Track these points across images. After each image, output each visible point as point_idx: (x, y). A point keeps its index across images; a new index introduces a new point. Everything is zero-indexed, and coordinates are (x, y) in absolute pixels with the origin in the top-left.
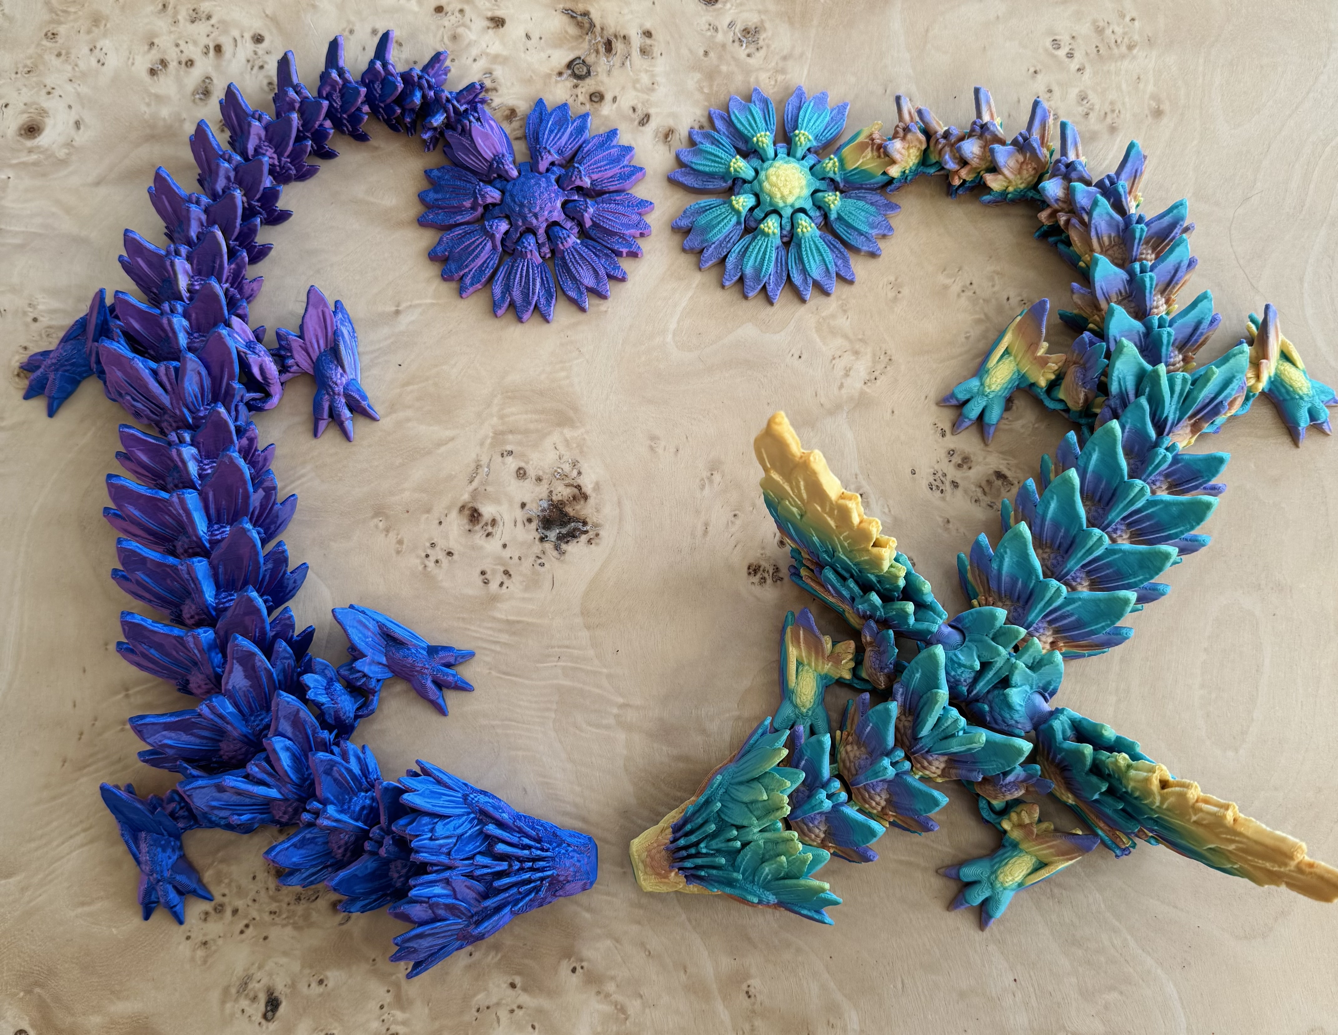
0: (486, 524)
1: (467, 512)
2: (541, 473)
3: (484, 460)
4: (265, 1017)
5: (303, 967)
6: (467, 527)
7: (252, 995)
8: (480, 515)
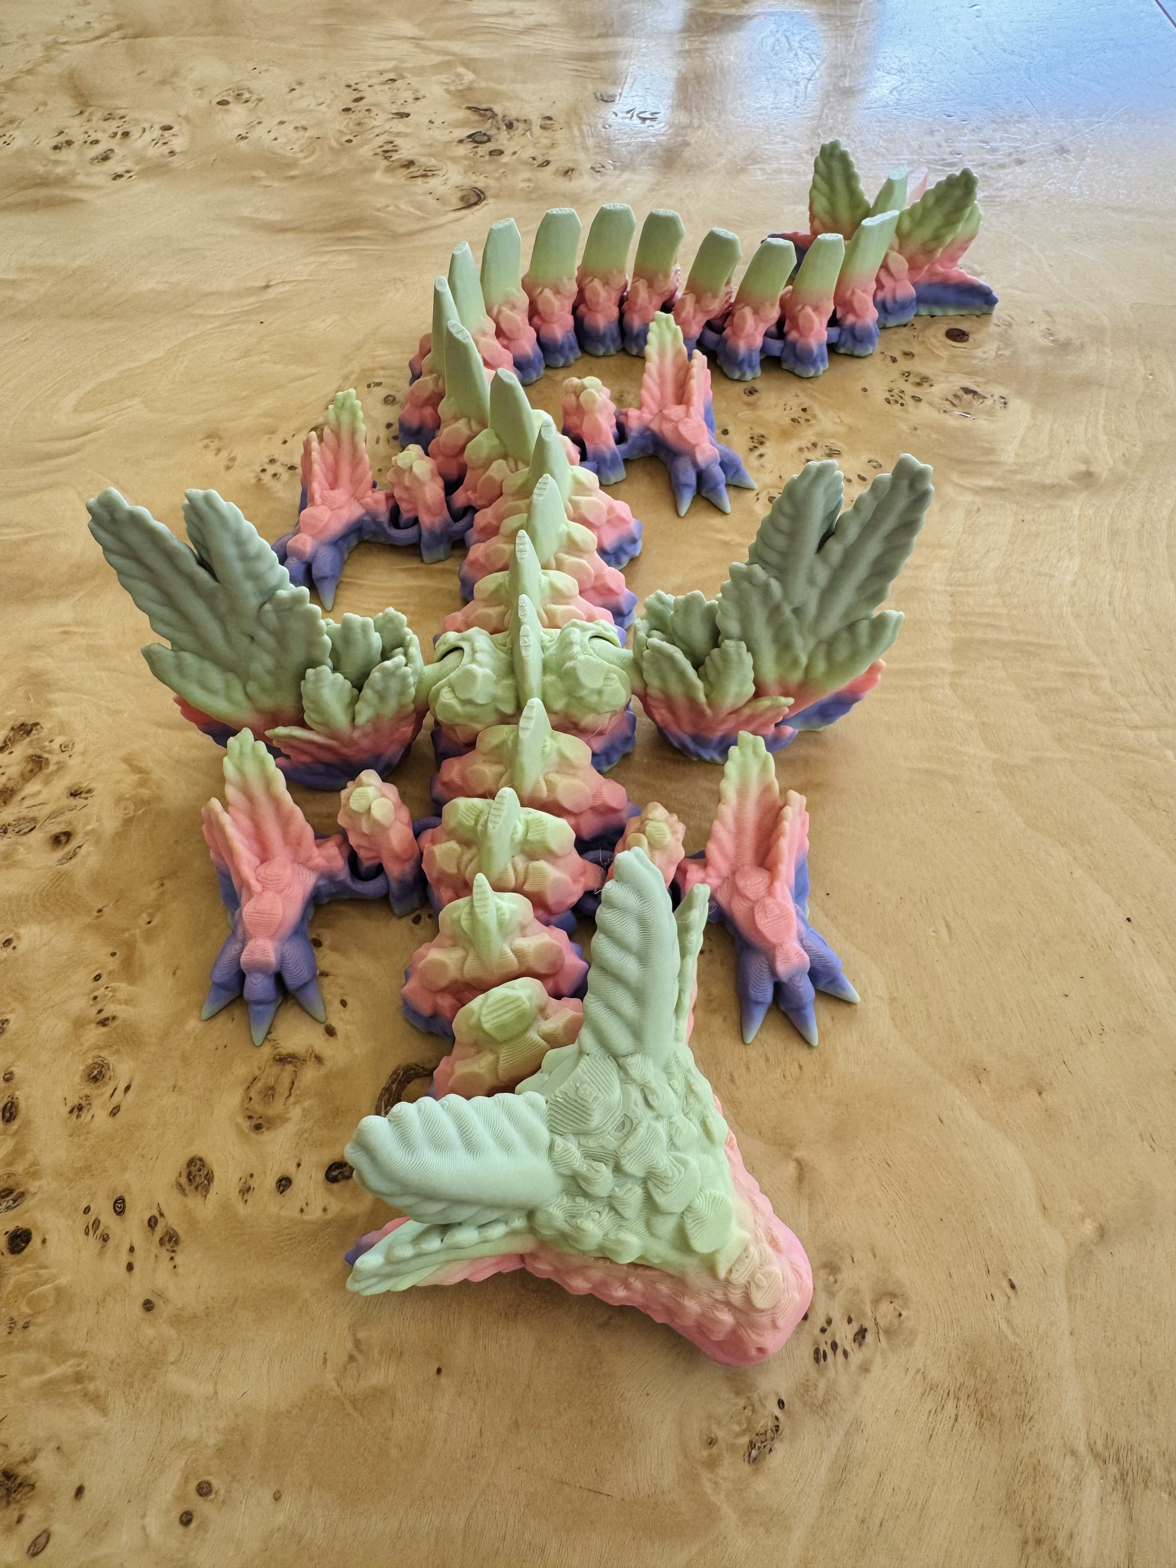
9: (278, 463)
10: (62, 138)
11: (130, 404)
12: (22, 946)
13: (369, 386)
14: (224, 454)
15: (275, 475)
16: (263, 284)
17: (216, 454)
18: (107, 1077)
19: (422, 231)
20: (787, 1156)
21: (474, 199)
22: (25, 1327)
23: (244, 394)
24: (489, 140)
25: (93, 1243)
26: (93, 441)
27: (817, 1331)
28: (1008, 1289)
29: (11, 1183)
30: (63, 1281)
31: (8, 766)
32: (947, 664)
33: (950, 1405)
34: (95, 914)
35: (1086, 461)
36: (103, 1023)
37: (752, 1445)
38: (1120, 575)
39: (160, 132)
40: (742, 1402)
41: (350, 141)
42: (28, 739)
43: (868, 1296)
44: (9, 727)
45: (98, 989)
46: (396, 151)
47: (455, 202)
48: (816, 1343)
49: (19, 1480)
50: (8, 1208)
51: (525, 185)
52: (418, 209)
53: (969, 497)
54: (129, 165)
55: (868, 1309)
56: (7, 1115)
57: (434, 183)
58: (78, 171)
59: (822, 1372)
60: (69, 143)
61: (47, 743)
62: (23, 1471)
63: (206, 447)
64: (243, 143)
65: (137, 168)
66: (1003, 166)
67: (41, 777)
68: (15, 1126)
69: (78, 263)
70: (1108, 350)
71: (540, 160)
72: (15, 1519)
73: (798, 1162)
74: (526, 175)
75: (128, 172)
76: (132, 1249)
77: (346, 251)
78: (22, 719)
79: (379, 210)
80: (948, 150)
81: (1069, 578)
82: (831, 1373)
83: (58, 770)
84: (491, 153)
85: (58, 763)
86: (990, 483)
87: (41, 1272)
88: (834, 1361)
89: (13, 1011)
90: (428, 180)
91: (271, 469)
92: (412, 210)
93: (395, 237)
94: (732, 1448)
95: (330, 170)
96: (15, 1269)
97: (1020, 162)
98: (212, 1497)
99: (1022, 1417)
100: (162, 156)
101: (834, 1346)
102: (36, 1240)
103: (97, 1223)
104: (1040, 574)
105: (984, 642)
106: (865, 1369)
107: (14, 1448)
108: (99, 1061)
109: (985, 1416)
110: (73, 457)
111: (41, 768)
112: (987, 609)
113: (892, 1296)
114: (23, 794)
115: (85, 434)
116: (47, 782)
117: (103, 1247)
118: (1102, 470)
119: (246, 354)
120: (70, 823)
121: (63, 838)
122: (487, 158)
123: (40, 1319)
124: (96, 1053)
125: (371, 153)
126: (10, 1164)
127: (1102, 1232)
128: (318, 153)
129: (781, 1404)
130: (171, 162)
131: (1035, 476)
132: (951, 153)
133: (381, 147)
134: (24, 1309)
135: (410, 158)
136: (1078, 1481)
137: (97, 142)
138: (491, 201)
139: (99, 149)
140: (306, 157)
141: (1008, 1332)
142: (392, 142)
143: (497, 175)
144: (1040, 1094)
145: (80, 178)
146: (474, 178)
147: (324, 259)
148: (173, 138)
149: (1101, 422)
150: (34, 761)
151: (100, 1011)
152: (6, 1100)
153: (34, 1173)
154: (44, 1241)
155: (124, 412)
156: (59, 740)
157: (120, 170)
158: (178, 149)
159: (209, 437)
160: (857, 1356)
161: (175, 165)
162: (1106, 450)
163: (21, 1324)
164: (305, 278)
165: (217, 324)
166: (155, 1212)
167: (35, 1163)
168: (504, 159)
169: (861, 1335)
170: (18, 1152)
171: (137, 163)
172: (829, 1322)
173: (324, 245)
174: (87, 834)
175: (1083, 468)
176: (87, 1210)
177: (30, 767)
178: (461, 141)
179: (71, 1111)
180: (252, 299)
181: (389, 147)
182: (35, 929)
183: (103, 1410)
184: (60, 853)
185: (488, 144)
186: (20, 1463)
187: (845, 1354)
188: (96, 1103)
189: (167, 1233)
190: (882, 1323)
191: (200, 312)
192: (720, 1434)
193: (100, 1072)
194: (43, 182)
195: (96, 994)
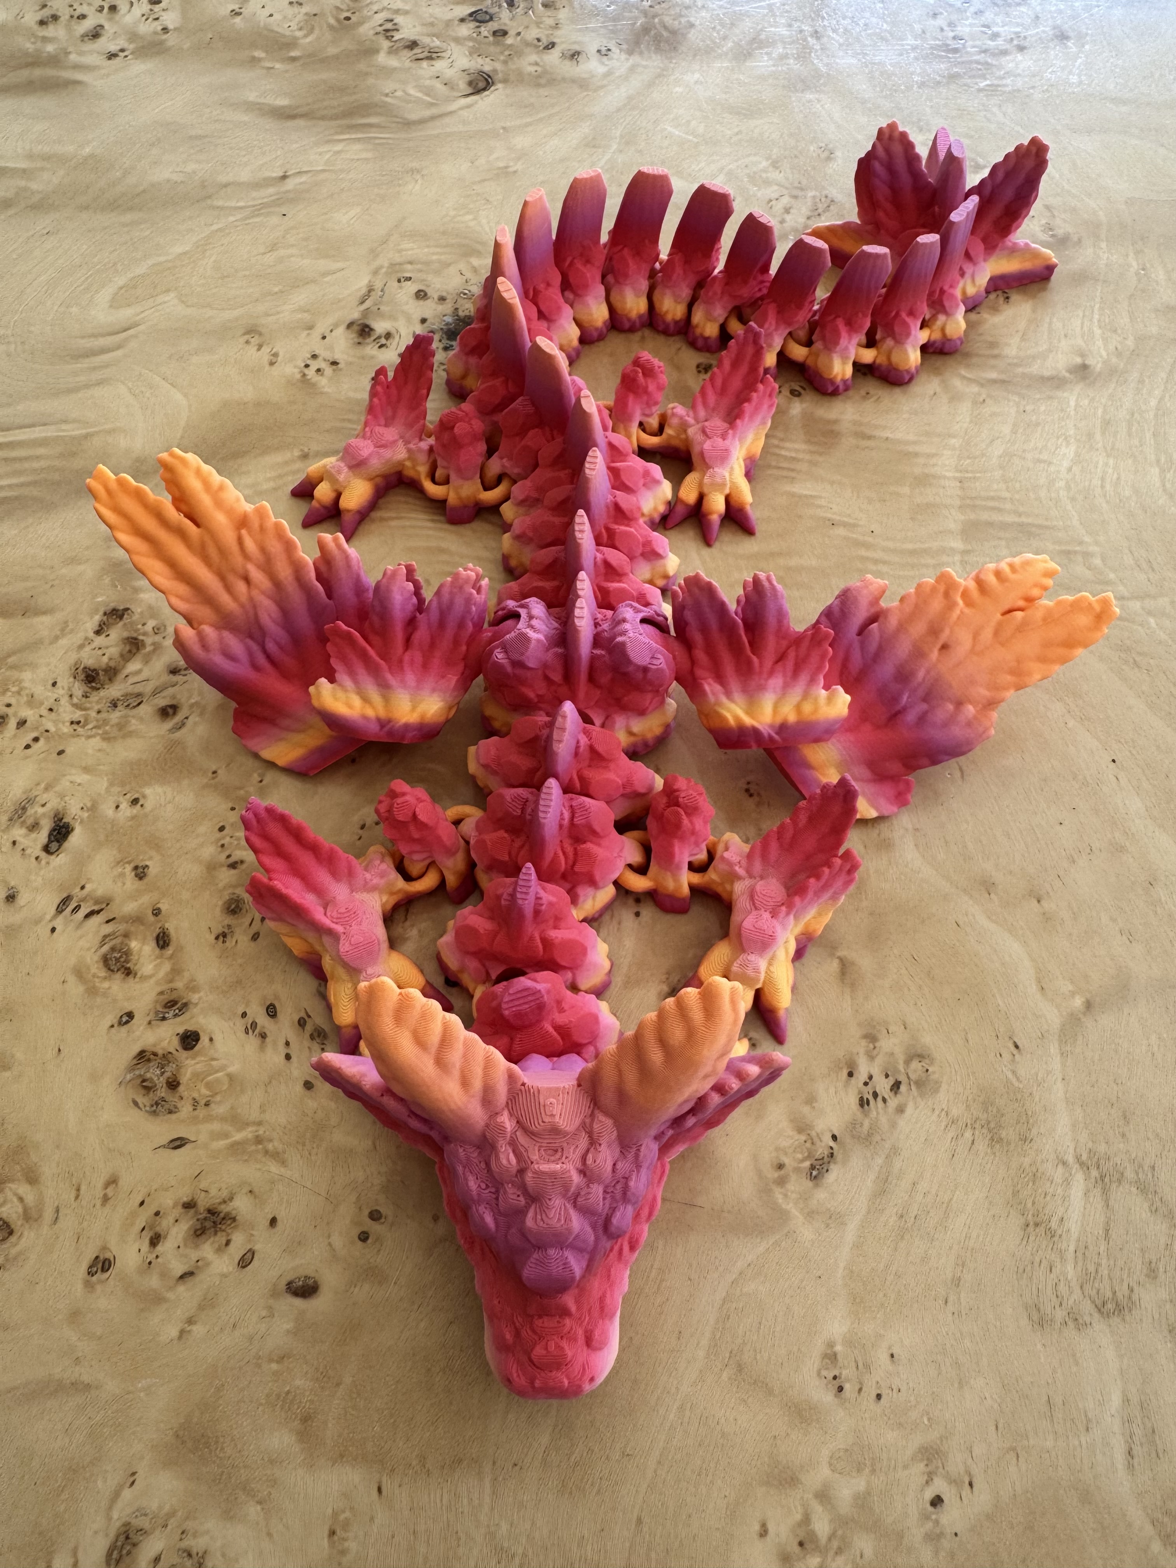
0: (379, 337)
1: (356, 328)
2: (444, 294)
3: (378, 285)
4: (46, 849)
5: (111, 784)
6: (357, 340)
7: (30, 821)
8: (372, 330)
9: (320, 358)
10: (46, 12)
11: (166, 299)
12: (149, 804)
13: (399, 281)
14: (266, 350)
15: (318, 370)
16: (281, 174)
17: (259, 350)
18: (244, 911)
19: (433, 118)
20: (832, 955)
21: (482, 85)
22: (207, 1105)
23: (276, 289)
24: (491, 19)
25: (253, 1041)
26: (135, 336)
27: (861, 1085)
28: (1013, 1048)
29: (174, 996)
30: (231, 1069)
31: (107, 648)
32: (957, 544)
33: (968, 1134)
34: (210, 774)
35: (1082, 355)
36: (233, 866)
37: (813, 1167)
38: (1111, 461)
39: (149, 7)
40: (803, 1138)
41: (348, 19)
42: (121, 624)
43: (901, 1058)
44: (101, 613)
45: (224, 838)
46: (397, 30)
47: (463, 86)
48: (860, 1092)
49: (222, 1215)
50: (176, 1016)
51: (532, 69)
52: (428, 95)
53: (975, 389)
54: (122, 43)
55: (901, 1067)
56: (161, 943)
57: (440, 65)
58: (70, 49)
59: (866, 1115)
60: (55, 18)
61: (140, 626)
62: (224, 1209)
63: (247, 342)
64: (238, 20)
65: (132, 46)
66: (1004, 53)
67: (139, 657)
68: (169, 951)
69: (87, 150)
70: (1103, 245)
71: (545, 41)
72: (224, 1242)
73: (841, 960)
74: (534, 58)
75: (122, 50)
76: (287, 1044)
77: (359, 139)
78: (112, 605)
79: (387, 95)
80: (951, 34)
81: (1066, 464)
82: (874, 1114)
83: (154, 650)
84: (495, 33)
85: (154, 644)
86: (994, 375)
87: (214, 1063)
88: (876, 1107)
89: (151, 858)
90: (434, 62)
91: (314, 365)
92: (420, 95)
93: (408, 124)
94: (797, 1170)
95: (332, 51)
96: (190, 1062)
97: (1021, 49)
98: (383, 1220)
99: (1024, 1139)
100: (155, 33)
101: (875, 1095)
102: (204, 1040)
103: (254, 1025)
104: (1039, 461)
105: (991, 524)
106: (900, 1110)
107: (213, 1192)
108: (235, 897)
109: (995, 1140)
110: (119, 353)
111: (138, 649)
112: (992, 494)
113: (921, 1057)
114: (126, 671)
115: (125, 330)
116: (147, 661)
117: (263, 1042)
118: (1096, 363)
119: (273, 248)
120: (174, 697)
121: (170, 711)
122: (491, 39)
123: (218, 1098)
124: (230, 891)
125: (372, 32)
126: (171, 981)
127: (1089, 1005)
128: (317, 32)
129: (834, 1138)
130: (165, 40)
131: (1035, 369)
132: (954, 38)
133: (381, 25)
134: (204, 1091)
135: (412, 38)
136: (1067, 1182)
137: (83, 17)
138: (500, 86)
139: (87, 25)
140: (306, 36)
141: (1014, 1080)
142: (392, 20)
143: (502, 58)
144: (1039, 901)
145: (73, 57)
146: (480, 60)
147: (339, 147)
148: (163, 13)
149: (1096, 317)
150: (131, 643)
151: (229, 856)
152: (158, 931)
153: (193, 987)
154: (211, 1040)
155: (160, 307)
156: (151, 624)
157: (113, 48)
158: (171, 27)
159: (248, 332)
160: (893, 1102)
161: (170, 43)
162: (1100, 343)
163: (203, 1102)
164: (320, 168)
165: (239, 217)
166: (303, 1014)
167: (193, 980)
168: (509, 40)
169: (896, 1086)
170: (176, 971)
171: (131, 40)
172: (871, 1077)
173: (337, 133)
174: (192, 706)
175: (1079, 360)
176: (244, 1015)
177: (128, 648)
178: (462, 20)
179: (217, 938)
180: (271, 190)
181: (389, 26)
182: (159, 789)
183: (283, 1163)
184: (169, 724)
185: (490, 23)
186: (220, 1203)
187: (884, 1100)
188: (238, 931)
189: (315, 1030)
190: (913, 1077)
191: (220, 203)
192: (786, 1160)
193: (237, 906)
194: (35, 61)
195: (222, 842)
